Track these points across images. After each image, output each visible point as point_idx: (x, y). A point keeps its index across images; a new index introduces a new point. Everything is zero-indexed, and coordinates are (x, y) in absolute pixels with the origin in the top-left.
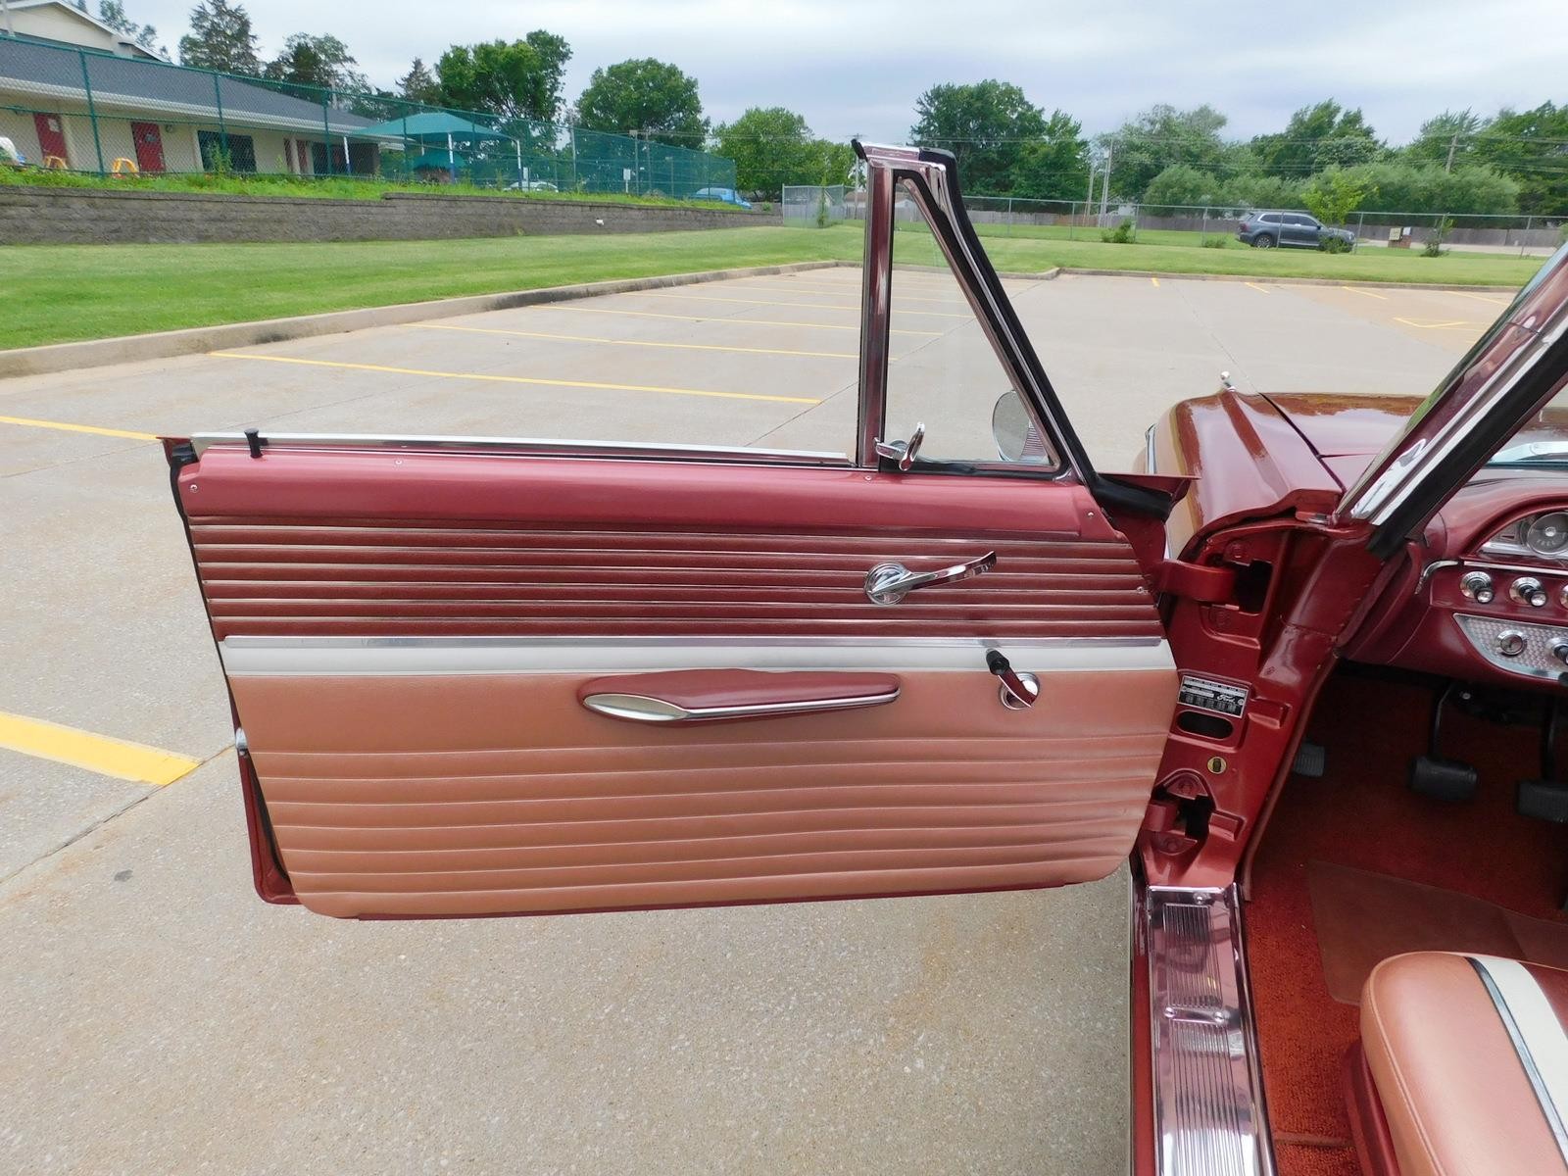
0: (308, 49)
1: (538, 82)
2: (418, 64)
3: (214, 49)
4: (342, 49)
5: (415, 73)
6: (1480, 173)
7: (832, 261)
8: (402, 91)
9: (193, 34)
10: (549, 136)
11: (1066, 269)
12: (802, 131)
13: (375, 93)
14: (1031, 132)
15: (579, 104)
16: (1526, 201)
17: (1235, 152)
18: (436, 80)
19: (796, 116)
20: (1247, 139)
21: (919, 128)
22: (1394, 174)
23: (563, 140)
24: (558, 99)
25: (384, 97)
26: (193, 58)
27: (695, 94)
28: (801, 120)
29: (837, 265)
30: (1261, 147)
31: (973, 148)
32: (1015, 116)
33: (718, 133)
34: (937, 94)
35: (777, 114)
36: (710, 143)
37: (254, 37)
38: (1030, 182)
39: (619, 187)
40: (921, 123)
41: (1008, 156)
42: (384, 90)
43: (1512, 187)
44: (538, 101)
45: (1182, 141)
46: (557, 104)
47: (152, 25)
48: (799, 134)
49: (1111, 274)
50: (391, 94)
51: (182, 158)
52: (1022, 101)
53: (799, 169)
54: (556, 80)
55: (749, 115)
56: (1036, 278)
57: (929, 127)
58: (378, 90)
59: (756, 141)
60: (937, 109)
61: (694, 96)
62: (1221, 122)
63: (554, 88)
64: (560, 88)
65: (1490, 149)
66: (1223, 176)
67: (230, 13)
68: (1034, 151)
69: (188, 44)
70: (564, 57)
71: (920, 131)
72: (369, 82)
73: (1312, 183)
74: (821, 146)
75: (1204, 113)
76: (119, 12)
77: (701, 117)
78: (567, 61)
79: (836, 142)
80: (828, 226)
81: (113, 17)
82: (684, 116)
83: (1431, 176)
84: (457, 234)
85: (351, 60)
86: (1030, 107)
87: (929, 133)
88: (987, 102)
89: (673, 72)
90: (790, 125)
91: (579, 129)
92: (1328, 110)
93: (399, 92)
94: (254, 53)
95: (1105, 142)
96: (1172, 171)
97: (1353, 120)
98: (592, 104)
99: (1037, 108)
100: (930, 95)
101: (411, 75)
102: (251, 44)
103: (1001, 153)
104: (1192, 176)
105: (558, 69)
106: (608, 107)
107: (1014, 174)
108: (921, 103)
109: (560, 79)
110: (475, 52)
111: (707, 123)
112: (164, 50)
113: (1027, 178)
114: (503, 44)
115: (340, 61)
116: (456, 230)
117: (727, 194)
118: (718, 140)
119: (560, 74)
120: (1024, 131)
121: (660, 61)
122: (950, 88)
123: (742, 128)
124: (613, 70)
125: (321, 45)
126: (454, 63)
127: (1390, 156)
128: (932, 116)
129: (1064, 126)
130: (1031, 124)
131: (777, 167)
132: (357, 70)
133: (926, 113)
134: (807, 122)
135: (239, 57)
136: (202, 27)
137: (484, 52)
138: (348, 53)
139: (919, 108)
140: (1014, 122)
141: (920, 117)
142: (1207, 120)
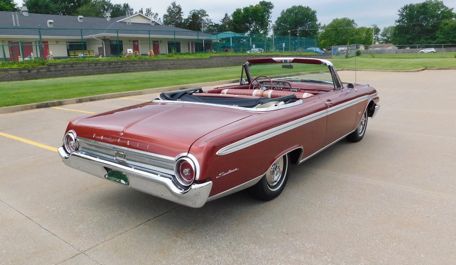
0: (196, 13)
1: (263, 17)
2: (226, 15)
3: (172, 17)
4: (205, 12)
5: (225, 17)
7: (341, 69)
8: (222, 23)
9: (167, 13)
10: (266, 33)
11: (428, 68)
12: (353, 25)
13: (214, 24)
14: (447, 17)
15: (276, 22)
18: (231, 18)
19: (351, 20)
21: (398, 20)
23: (271, 33)
24: (269, 21)
25: (216, 25)
26: (166, 20)
27: (316, 15)
28: (353, 21)
29: (342, 70)
31: (421, 26)
32: (439, 12)
33: (323, 28)
34: (406, 8)
35: (344, 20)
36: (320, 31)
37: (182, 12)
38: (445, 36)
40: (399, 18)
41: (435, 27)
42: (216, 23)
44: (263, 23)
46: (269, 23)
47: (157, 13)
48: (352, 26)
49: (445, 69)
50: (218, 24)
51: (163, 49)
52: (443, 6)
53: (352, 38)
54: (269, 15)
55: (334, 21)
56: (410, 72)
57: (403, 20)
58: (214, 23)
59: (336, 30)
60: (406, 13)
61: (315, 16)
63: (268, 18)
64: (270, 18)
67: (177, 7)
68: (447, 24)
69: (165, 16)
70: (272, 8)
71: (399, 21)
72: (212, 21)
74: (363, 29)
76: (150, 11)
77: (317, 23)
78: (272, 9)
79: (368, 27)
80: (350, 58)
81: (149, 12)
82: (311, 23)
84: (228, 65)
85: (208, 15)
86: (447, 8)
87: (403, 22)
88: (426, 8)
89: (308, 9)
90: (349, 23)
91: (276, 30)
93: (220, 23)
94: (182, 17)
98: (280, 22)
99: (450, 8)
100: (403, 8)
101: (224, 18)
102: (182, 15)
103: (433, 26)
105: (269, 12)
106: (286, 22)
107: (438, 33)
108: (400, 11)
109: (270, 15)
110: (243, 10)
111: (320, 24)
112: (160, 19)
113: (444, 35)
114: (252, 6)
115: (205, 16)
116: (228, 64)
117: (317, 49)
118: (323, 30)
119: (270, 13)
120: (444, 17)
121: (303, 6)
122: (411, 5)
123: (331, 25)
124: (288, 10)
125: (199, 12)
126: (237, 13)
128: (404, 16)
131: (344, 38)
132: (209, 18)
133: (402, 15)
134: (355, 22)
135: (178, 18)
136: (169, 12)
137: (246, 10)
138: (207, 14)
139: (399, 13)
140: (440, 14)
141: (399, 16)
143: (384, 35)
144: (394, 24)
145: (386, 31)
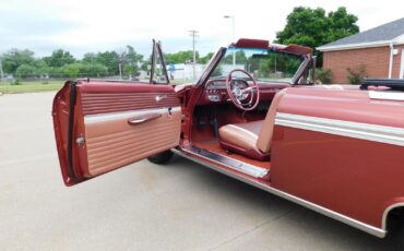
6: (99, 65)
11: (5, 92)
16: (109, 71)
17: (39, 61)
20: (41, 58)
30: (46, 59)
43: (106, 68)
45: (24, 58)
62: (33, 53)
65: (99, 60)
73: (61, 68)
75: (27, 51)
83: (89, 66)
92: (61, 51)
96: (23, 66)
97: (67, 54)
104: (28, 67)
127: (78, 62)
142: (28, 53)
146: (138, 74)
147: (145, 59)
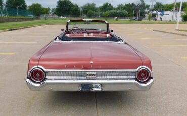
6: (124, 11)
10: (2, 7)
12: (41, 6)
15: (6, 2)
17: (97, 9)
20: (99, 7)
22: (115, 11)
24: (3, 2)
31: (65, 8)
32: (70, 4)
34: (59, 1)
35: (37, 4)
36: (28, 8)
39: (17, 15)
40: (57, 5)
41: (69, 9)
45: (91, 7)
52: (70, 2)
55: (33, 4)
57: (59, 6)
59: (34, 8)
61: (24, 2)
62: (95, 5)
65: (124, 8)
66: (96, 11)
68: (73, 9)
74: (44, 8)
79: (46, 8)
80: (46, 20)
82: (23, 4)
86: (72, 3)
88: (66, 3)
90: (39, 6)
92: (107, 4)
95: (82, 7)
96: (90, 11)
97: (110, 5)
104: (92, 11)
106: (11, 3)
107: (70, 12)
108: (57, 3)
111: (27, 5)
117: (32, 16)
123: (32, 6)
127: (115, 9)
128: (59, 4)
129: (76, 6)
130: (72, 5)
131: (38, 12)
142: (93, 5)
143: (52, 11)
144: (56, 7)
145: (53, 10)
146: (144, 16)
147: (150, 7)
